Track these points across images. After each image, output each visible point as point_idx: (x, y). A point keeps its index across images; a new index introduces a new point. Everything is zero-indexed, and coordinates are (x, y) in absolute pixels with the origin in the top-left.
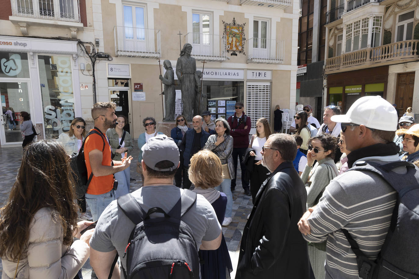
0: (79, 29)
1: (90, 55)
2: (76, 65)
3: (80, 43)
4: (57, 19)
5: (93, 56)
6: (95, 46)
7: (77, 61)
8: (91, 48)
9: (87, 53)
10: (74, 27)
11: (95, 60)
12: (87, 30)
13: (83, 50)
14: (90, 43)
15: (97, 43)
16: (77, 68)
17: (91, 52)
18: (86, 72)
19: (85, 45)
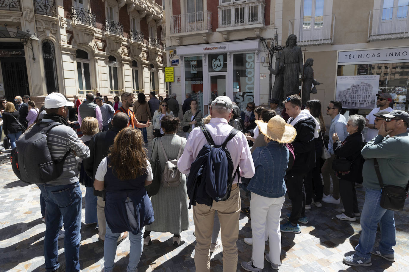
0: (261, 29)
1: (269, 49)
2: (258, 59)
3: (262, 40)
4: (246, 24)
5: (272, 50)
6: (274, 41)
7: (259, 56)
8: (271, 43)
9: (268, 48)
10: (257, 28)
11: (273, 53)
12: (269, 28)
13: (264, 46)
14: (271, 39)
15: (276, 38)
16: (259, 61)
17: (271, 47)
18: (265, 64)
19: (267, 41)
